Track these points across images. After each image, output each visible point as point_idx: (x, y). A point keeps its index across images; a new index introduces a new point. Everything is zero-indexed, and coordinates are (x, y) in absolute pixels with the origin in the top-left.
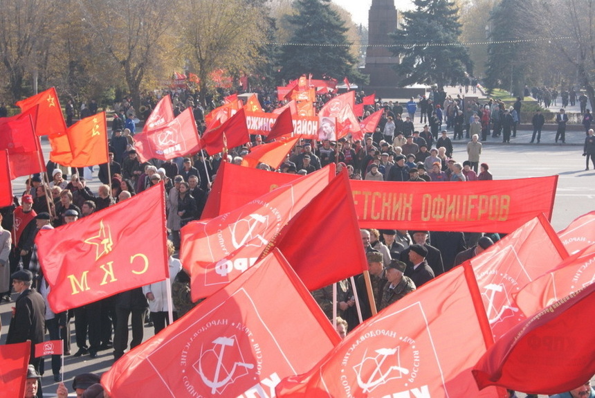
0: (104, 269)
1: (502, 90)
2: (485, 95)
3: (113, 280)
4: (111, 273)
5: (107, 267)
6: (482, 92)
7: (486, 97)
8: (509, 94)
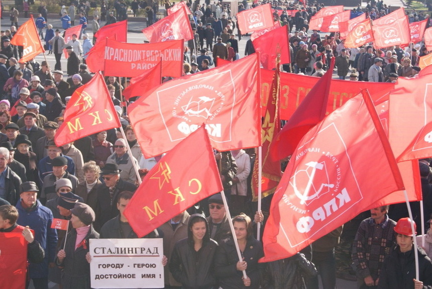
0: (93, 115)
1: (418, 2)
2: (406, 6)
3: (100, 122)
4: (98, 118)
5: (95, 114)
6: (403, 3)
7: (406, 7)
8: (424, 5)
